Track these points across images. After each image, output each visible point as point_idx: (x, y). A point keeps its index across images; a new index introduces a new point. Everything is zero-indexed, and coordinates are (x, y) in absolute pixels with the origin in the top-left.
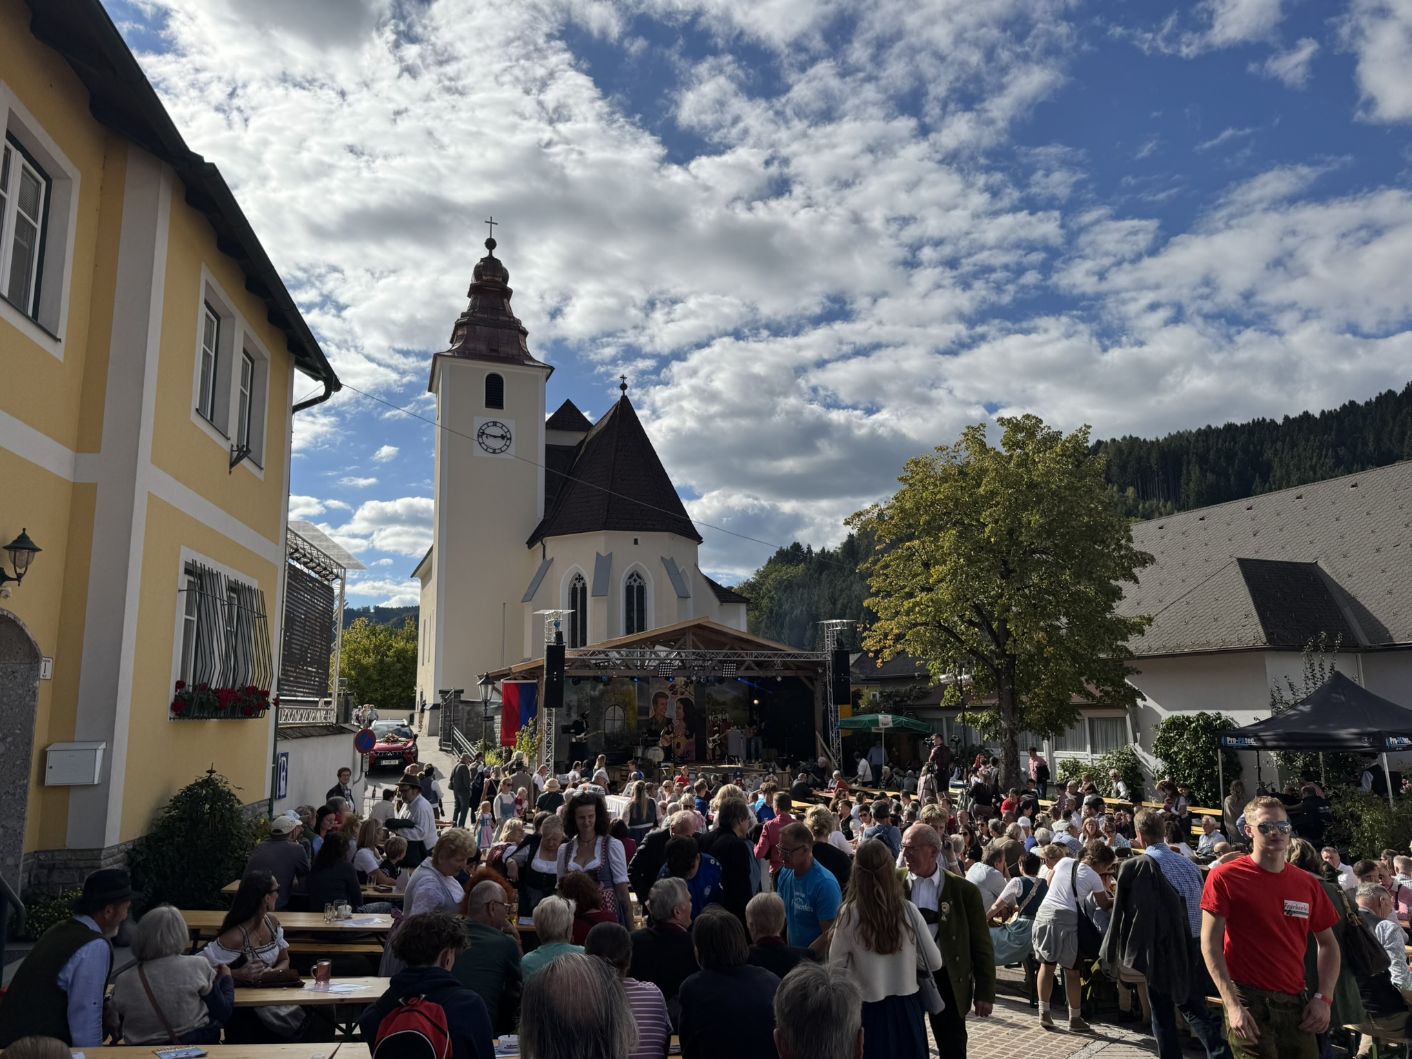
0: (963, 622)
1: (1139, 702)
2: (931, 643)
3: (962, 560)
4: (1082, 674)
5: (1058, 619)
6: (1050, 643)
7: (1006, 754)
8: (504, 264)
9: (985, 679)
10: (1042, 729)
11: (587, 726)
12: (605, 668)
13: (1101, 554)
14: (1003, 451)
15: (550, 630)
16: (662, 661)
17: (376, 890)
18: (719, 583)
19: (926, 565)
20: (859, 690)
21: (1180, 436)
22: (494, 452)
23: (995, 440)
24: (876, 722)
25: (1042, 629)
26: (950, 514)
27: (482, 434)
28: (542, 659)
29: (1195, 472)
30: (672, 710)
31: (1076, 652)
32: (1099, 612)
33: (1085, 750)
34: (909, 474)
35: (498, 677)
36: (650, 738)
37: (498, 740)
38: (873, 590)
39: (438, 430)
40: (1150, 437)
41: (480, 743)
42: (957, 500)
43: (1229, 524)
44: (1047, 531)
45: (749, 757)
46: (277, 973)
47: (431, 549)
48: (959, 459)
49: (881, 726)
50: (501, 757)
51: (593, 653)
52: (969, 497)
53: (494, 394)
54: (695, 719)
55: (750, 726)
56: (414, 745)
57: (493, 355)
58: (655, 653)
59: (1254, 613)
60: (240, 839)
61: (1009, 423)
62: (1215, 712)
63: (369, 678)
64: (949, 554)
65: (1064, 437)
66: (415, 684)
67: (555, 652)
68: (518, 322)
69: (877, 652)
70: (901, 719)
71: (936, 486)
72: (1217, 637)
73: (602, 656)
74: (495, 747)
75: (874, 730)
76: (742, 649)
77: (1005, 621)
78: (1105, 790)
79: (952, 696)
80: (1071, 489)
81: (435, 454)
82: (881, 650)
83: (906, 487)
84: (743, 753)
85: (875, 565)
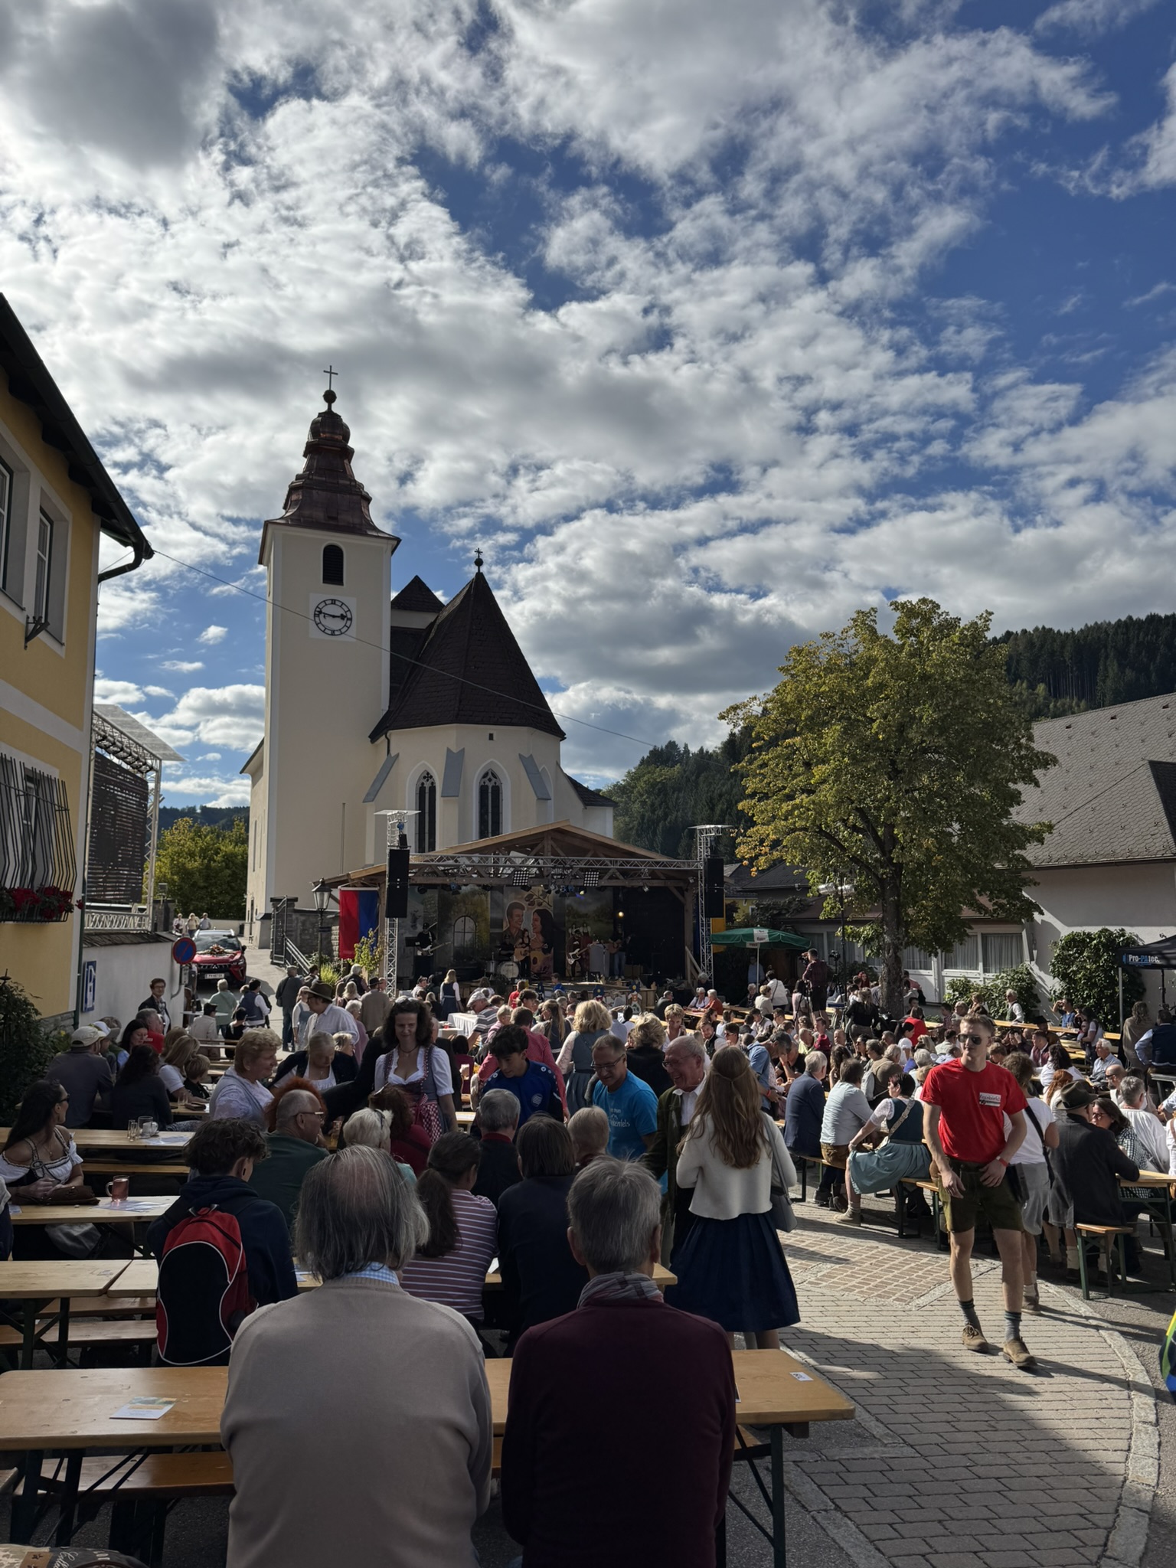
0: (846, 826)
1: (1036, 916)
2: (812, 850)
3: (846, 759)
4: (974, 885)
5: (950, 826)
6: (940, 851)
7: (889, 971)
8: (345, 420)
9: (866, 890)
10: (929, 944)
11: (434, 938)
12: (453, 875)
13: (998, 754)
14: (896, 640)
15: (393, 832)
16: (517, 869)
17: (187, 1107)
18: (585, 785)
19: (808, 765)
20: (734, 902)
21: (1097, 627)
22: (333, 634)
23: (887, 628)
24: (751, 937)
25: (931, 835)
26: (834, 708)
27: (319, 613)
28: (385, 865)
29: (1113, 668)
30: (528, 921)
31: (969, 861)
32: (994, 818)
33: (977, 969)
34: (792, 663)
35: (335, 884)
36: (504, 952)
37: (336, 953)
38: (748, 791)
39: (269, 607)
40: (1065, 629)
41: (315, 956)
42: (843, 692)
43: (1142, 724)
44: (940, 727)
45: (612, 974)
46: (70, 1190)
47: (262, 743)
48: (846, 647)
49: (756, 941)
50: (338, 971)
51: (441, 859)
52: (857, 689)
53: (333, 567)
54: (553, 930)
55: (615, 940)
56: (242, 957)
57: (331, 524)
58: (510, 860)
59: (1165, 820)
60: (38, 1052)
61: (903, 608)
62: (1118, 928)
63: (194, 885)
64: (833, 752)
65: (962, 625)
66: (245, 891)
67: (399, 857)
68: (361, 486)
69: (752, 860)
70: (777, 933)
71: (820, 677)
72: (1123, 847)
73: (451, 862)
74: (332, 961)
75: (748, 945)
76: (606, 856)
77: (893, 826)
78: (997, 1011)
79: (833, 908)
80: (968, 682)
81: (267, 636)
82: (756, 857)
83: (787, 678)
84: (606, 970)
85: (751, 764)
